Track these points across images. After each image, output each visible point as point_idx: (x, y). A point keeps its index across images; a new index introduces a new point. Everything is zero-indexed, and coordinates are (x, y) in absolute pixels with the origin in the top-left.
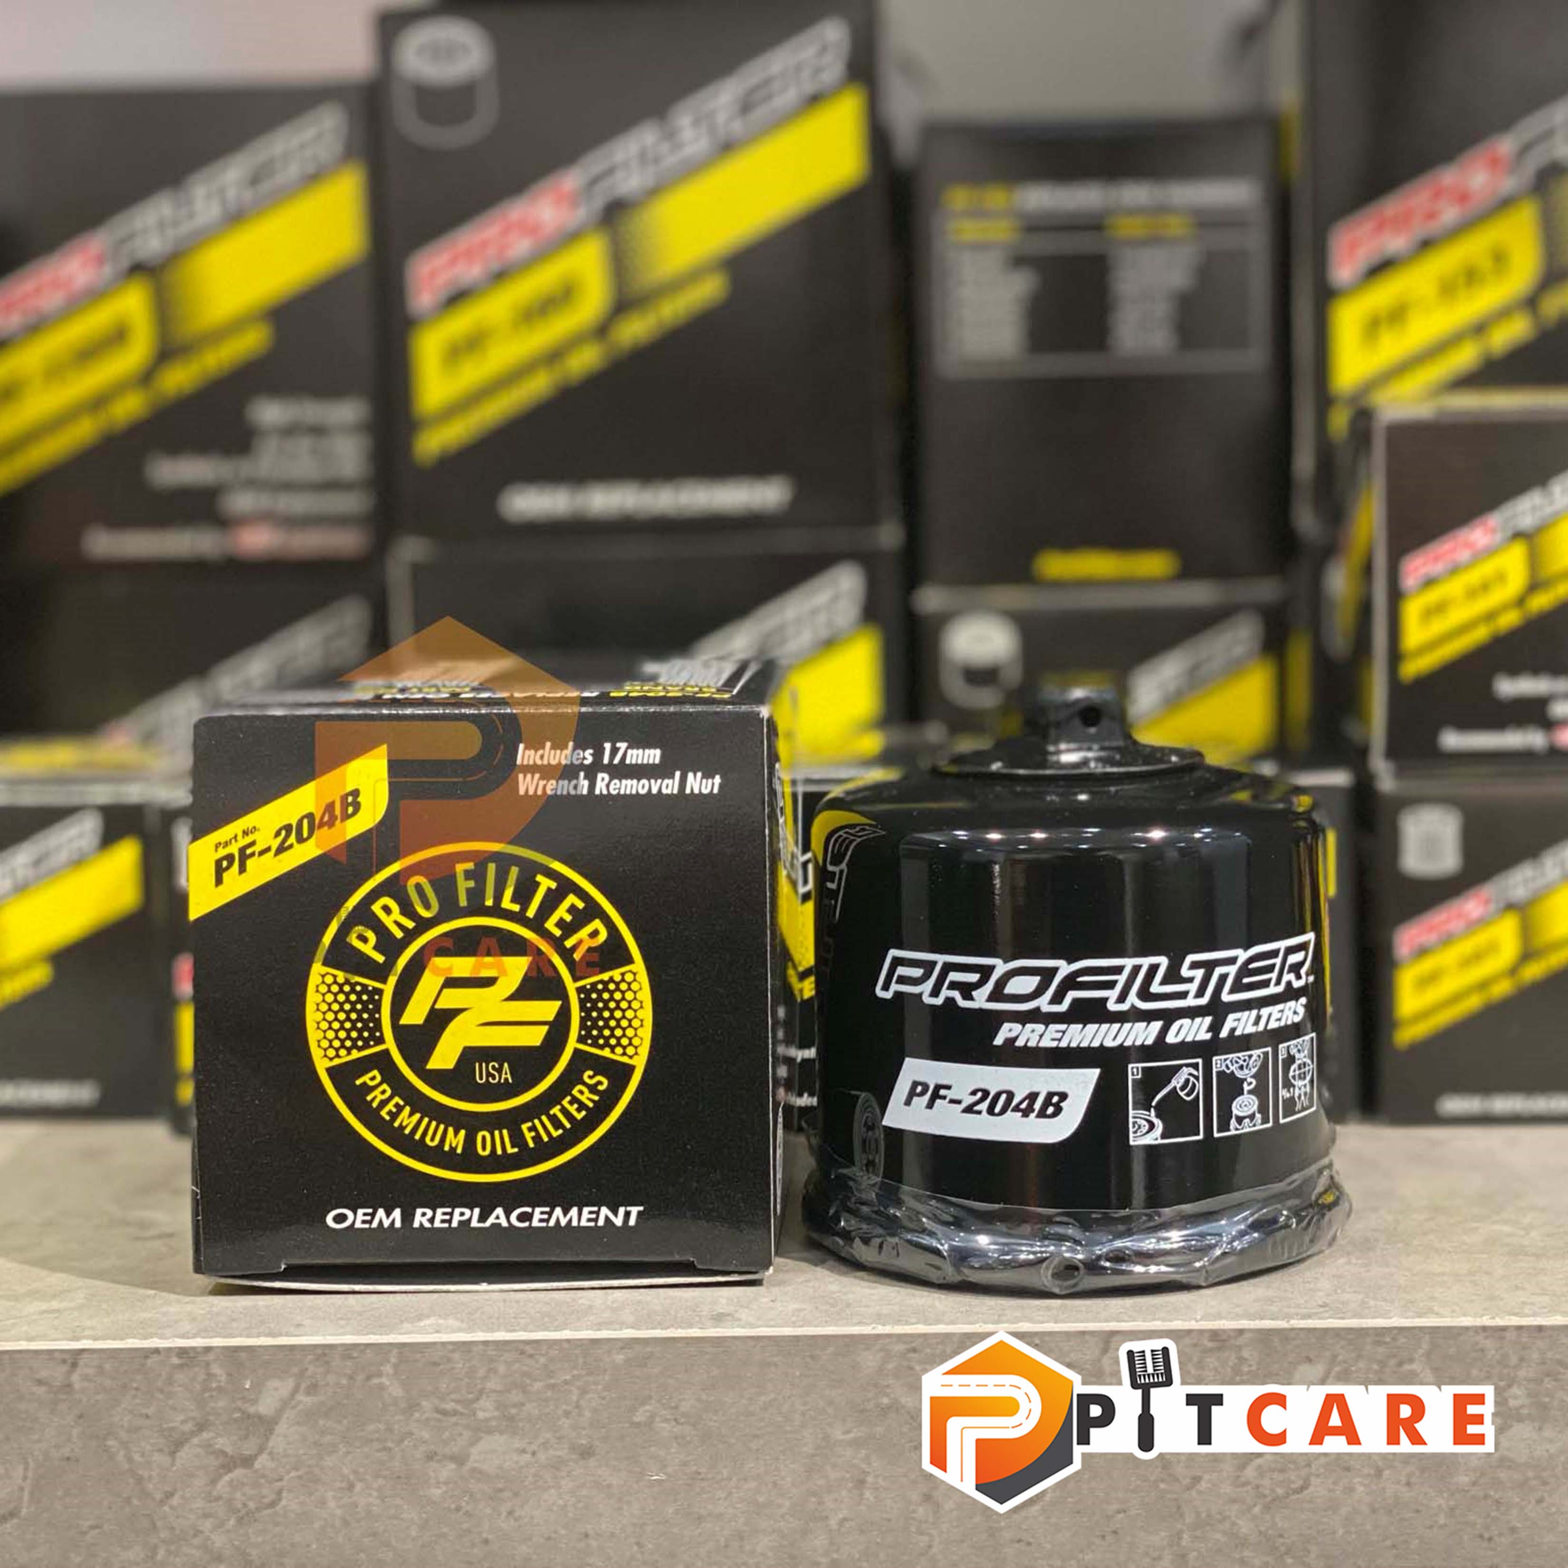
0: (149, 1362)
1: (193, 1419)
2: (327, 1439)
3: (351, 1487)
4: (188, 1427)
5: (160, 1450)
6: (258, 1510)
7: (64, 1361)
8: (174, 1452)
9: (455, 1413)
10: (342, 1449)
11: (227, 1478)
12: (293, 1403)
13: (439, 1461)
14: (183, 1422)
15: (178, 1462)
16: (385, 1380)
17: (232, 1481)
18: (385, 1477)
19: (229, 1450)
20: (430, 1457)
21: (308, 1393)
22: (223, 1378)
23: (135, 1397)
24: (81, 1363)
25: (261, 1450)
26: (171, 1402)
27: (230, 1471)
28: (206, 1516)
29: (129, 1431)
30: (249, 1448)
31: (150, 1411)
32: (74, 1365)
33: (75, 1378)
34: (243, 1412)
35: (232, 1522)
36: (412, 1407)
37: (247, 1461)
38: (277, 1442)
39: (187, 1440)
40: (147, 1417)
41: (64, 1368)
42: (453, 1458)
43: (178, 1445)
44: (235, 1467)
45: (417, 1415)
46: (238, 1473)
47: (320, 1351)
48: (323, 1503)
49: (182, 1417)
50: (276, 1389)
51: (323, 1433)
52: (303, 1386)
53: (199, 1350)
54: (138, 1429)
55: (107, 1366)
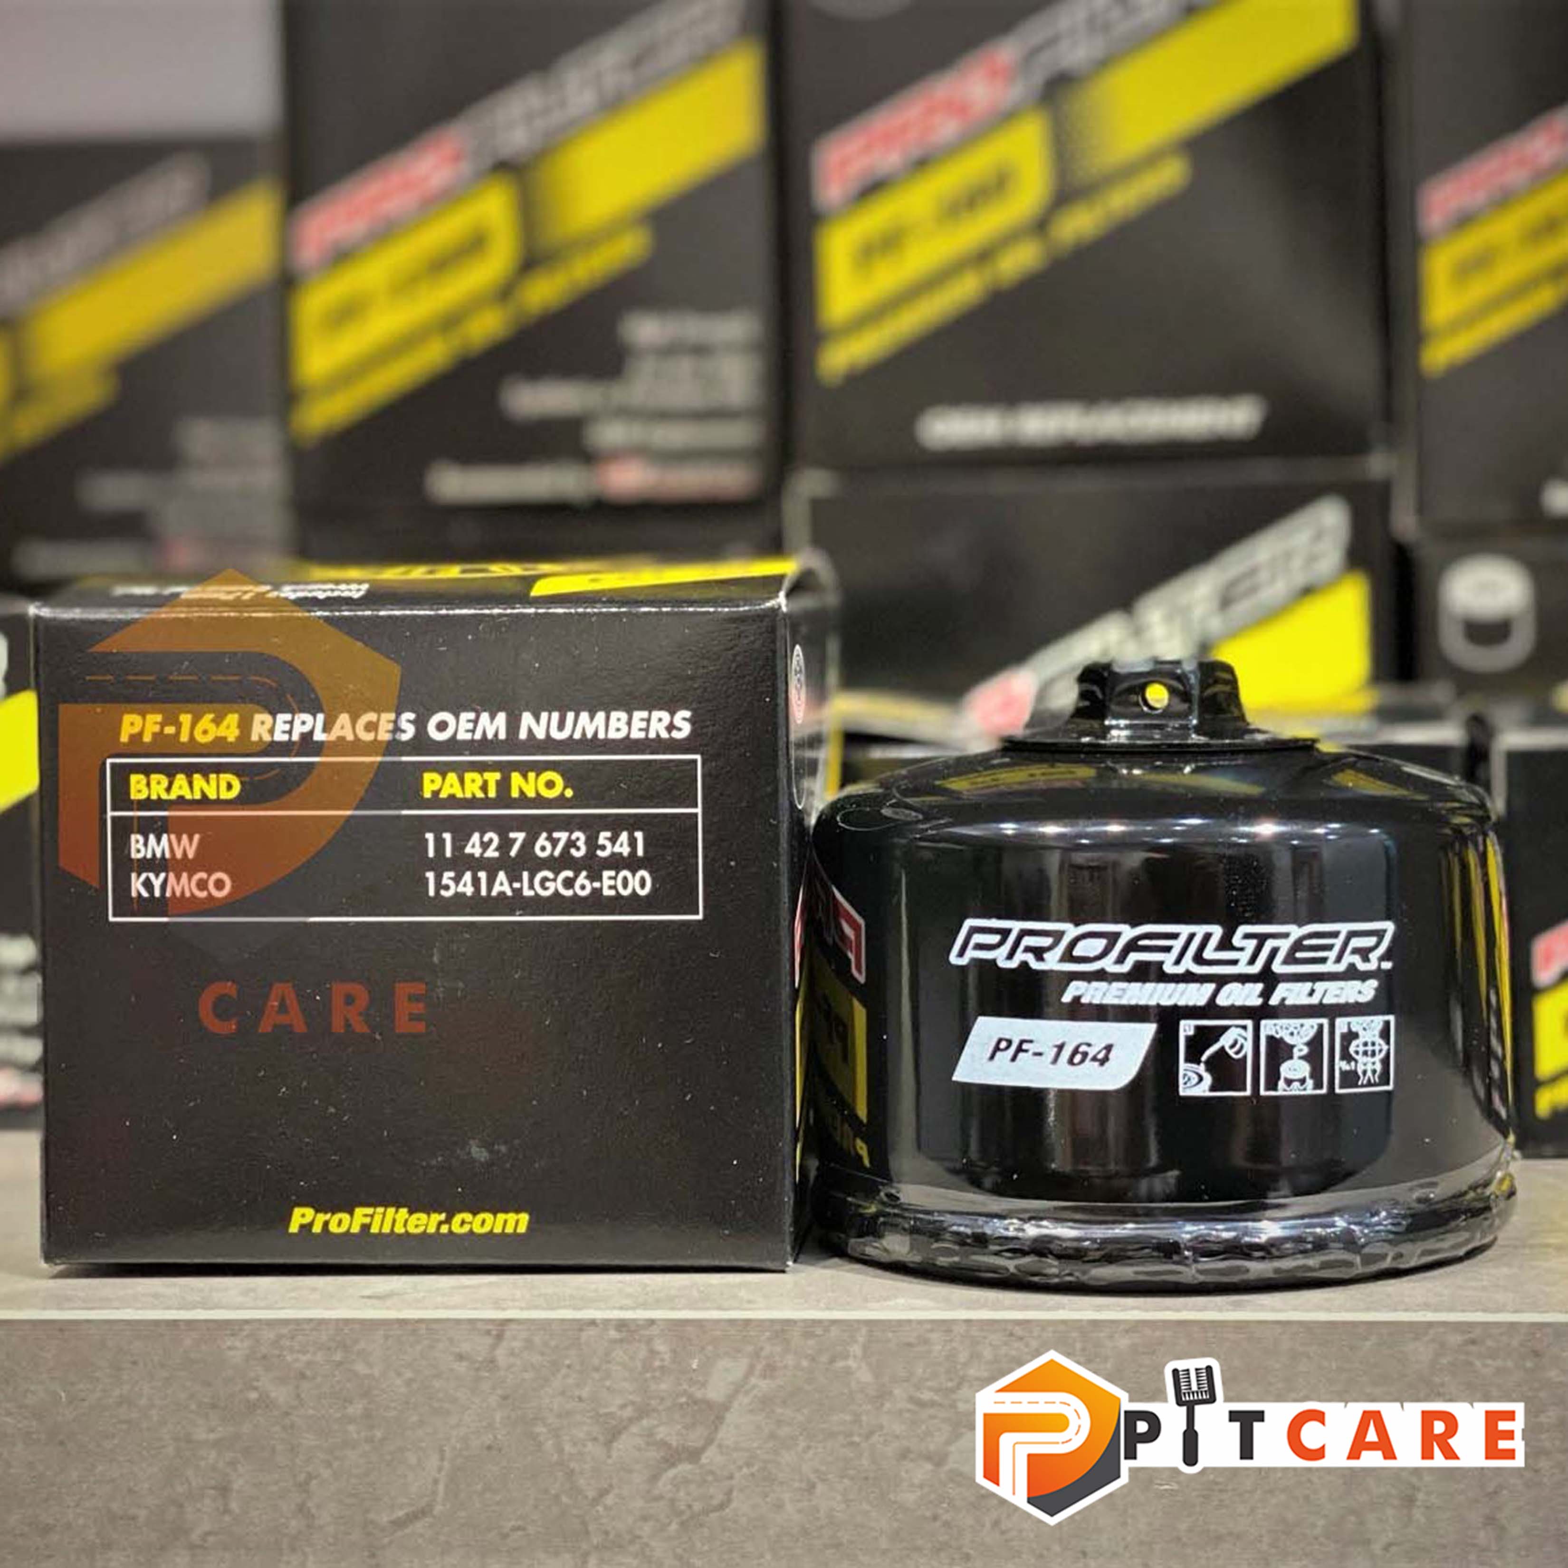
0: (584, 1336)
1: (633, 1403)
2: (784, 1431)
3: (812, 1487)
4: (629, 1412)
5: (595, 1439)
6: (706, 1512)
7: (488, 1332)
8: (611, 1442)
9: (933, 1404)
10: (802, 1444)
11: (671, 1473)
12: (747, 1387)
13: (912, 1460)
14: (623, 1407)
15: (614, 1454)
16: (851, 1363)
17: (675, 1478)
18: (852, 1478)
19: (674, 1442)
20: (904, 1455)
21: (764, 1376)
22: (667, 1357)
23: (566, 1376)
24: (508, 1334)
25: (709, 1441)
26: (608, 1383)
27: (673, 1465)
28: (645, 1518)
29: (559, 1416)
30: (695, 1438)
31: (585, 1393)
32: (500, 1337)
33: (500, 1353)
34: (690, 1396)
35: (674, 1527)
36: (882, 1395)
37: (694, 1455)
38: (727, 1434)
39: (625, 1428)
40: (580, 1399)
41: (489, 1340)
42: (928, 1458)
43: (614, 1434)
44: (680, 1461)
45: (888, 1405)
46: (684, 1468)
47: (778, 1327)
48: (779, 1506)
49: (619, 1401)
50: (727, 1370)
51: (779, 1423)
52: (759, 1367)
53: (641, 1323)
54: (569, 1414)
55: (537, 1340)
